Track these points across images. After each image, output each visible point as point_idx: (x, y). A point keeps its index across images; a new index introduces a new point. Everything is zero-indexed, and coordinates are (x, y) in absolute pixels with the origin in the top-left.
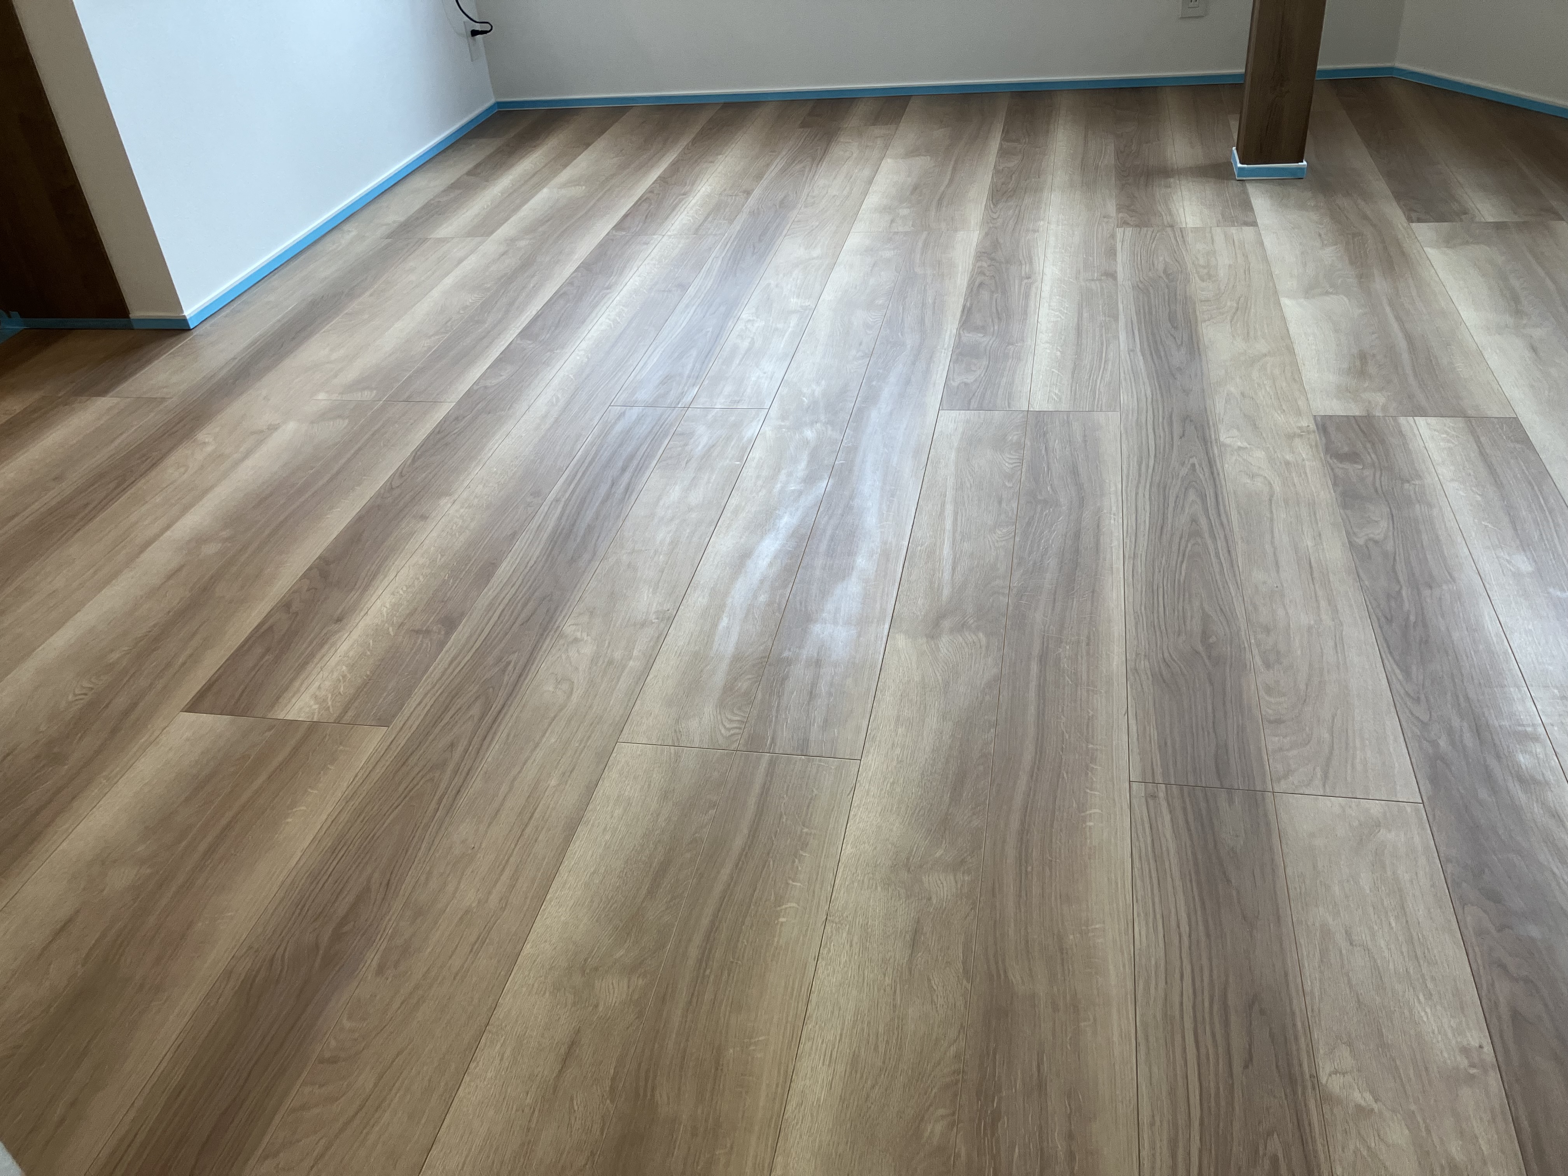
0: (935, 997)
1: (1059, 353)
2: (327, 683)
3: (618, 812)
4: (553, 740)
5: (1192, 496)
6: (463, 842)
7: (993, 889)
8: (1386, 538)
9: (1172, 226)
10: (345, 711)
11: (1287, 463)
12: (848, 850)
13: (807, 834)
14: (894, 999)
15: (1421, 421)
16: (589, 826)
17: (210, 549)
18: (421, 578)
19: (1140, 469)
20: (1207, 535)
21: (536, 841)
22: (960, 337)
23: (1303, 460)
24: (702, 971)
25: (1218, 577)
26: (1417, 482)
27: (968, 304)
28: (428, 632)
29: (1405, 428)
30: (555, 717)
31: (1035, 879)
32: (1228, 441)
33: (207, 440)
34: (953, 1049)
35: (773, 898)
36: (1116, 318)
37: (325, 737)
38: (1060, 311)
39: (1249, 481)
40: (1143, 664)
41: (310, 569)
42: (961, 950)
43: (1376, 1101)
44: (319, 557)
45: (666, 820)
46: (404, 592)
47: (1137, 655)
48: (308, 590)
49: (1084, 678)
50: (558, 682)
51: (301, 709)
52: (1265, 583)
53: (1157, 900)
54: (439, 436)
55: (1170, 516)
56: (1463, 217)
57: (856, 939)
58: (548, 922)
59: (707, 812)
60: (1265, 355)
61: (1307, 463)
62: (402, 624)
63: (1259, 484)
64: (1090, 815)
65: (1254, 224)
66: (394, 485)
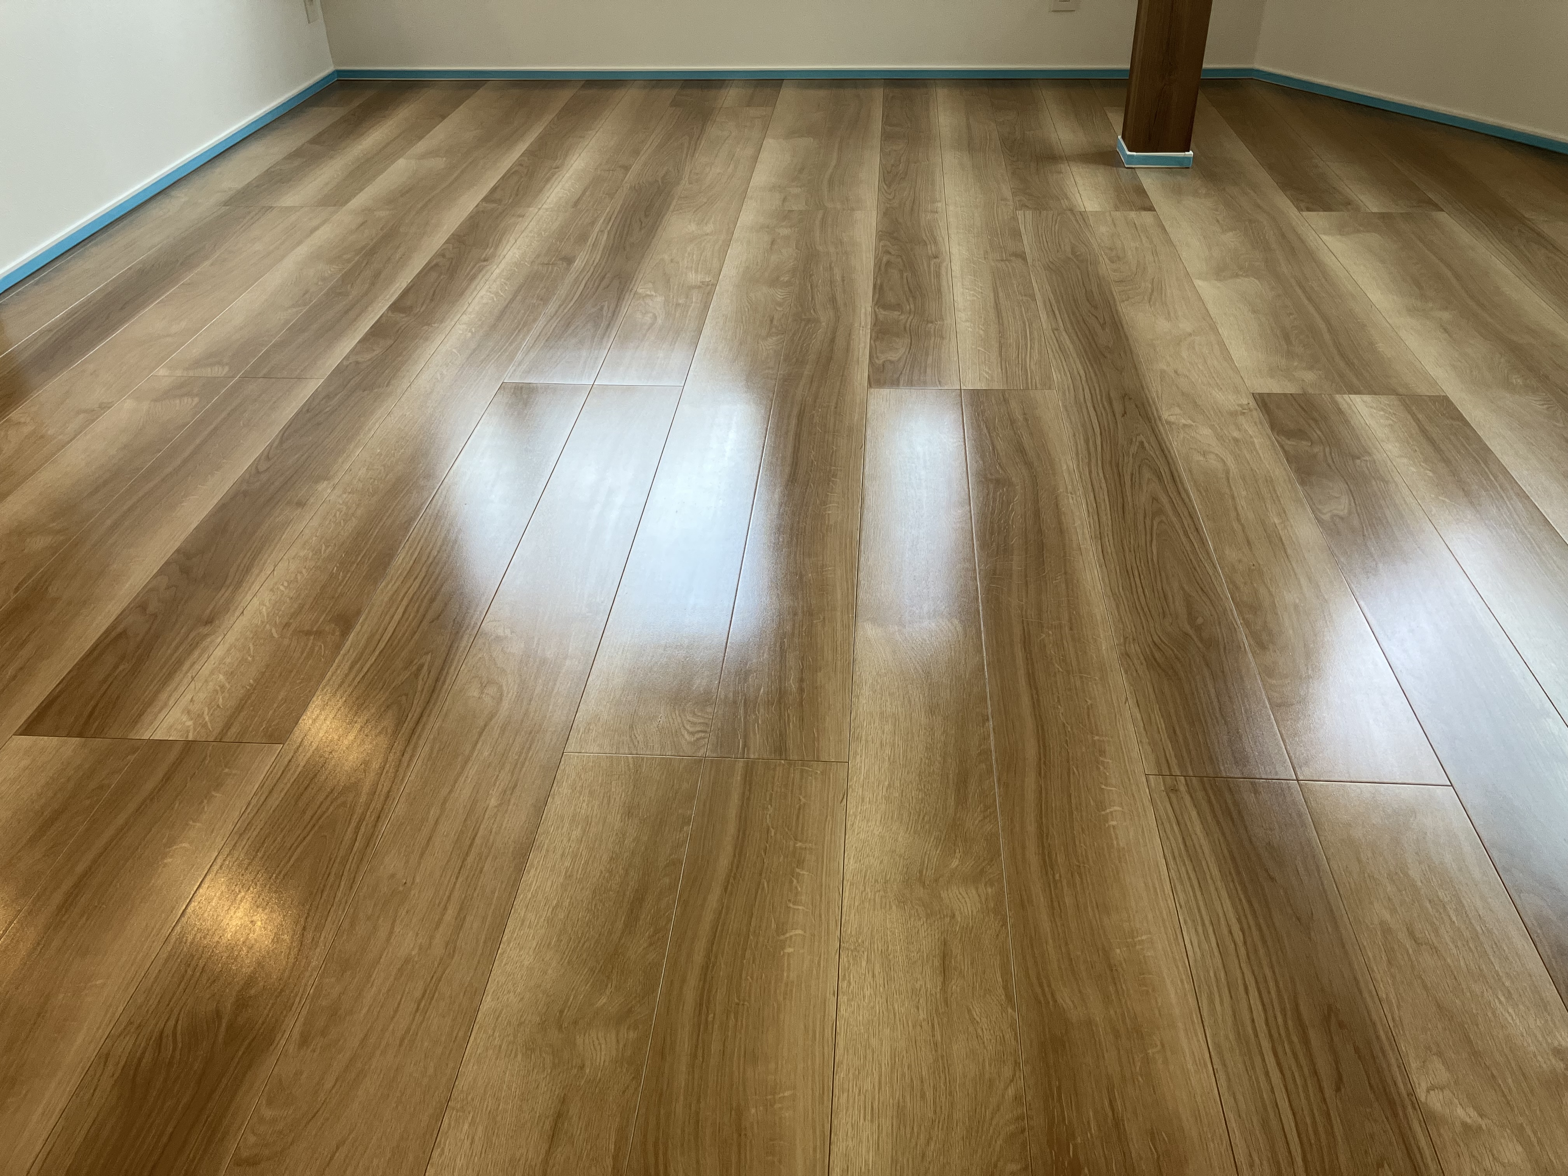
0: (979, 1031)
1: (982, 332)
2: (202, 696)
3: (576, 833)
4: (486, 754)
5: (1147, 474)
6: (393, 876)
7: (1022, 901)
8: (1350, 513)
9: (1071, 210)
10: (228, 726)
11: (1236, 440)
12: (851, 865)
13: (801, 848)
14: (933, 1036)
15: (1356, 399)
16: (544, 852)
17: (38, 543)
18: (304, 571)
19: (1088, 449)
20: (1170, 513)
21: (481, 872)
22: (876, 316)
23: (1251, 437)
24: (703, 1017)
25: (1192, 557)
26: (1367, 458)
27: (879, 282)
28: (319, 634)
29: (1344, 406)
30: (485, 726)
31: (1066, 889)
32: (1172, 419)
33: (23, 420)
34: (1011, 1092)
35: (773, 926)
36: (1033, 297)
37: (205, 758)
38: (975, 290)
39: (1201, 458)
40: (1133, 649)
41: (167, 563)
42: (999, 975)
43: (1481, 1116)
44: (178, 551)
45: (634, 840)
46: (286, 588)
47: (1125, 638)
48: (168, 588)
49: (1074, 663)
50: (483, 687)
51: (171, 727)
52: (1240, 561)
53: (1201, 903)
54: (308, 415)
55: (1129, 494)
56: (1349, 207)
57: (877, 970)
58: (508, 968)
59: (682, 829)
60: (1190, 335)
61: (1256, 441)
62: (287, 625)
63: (1213, 462)
64: (1111, 812)
65: (1151, 209)
66: (261, 468)
